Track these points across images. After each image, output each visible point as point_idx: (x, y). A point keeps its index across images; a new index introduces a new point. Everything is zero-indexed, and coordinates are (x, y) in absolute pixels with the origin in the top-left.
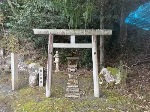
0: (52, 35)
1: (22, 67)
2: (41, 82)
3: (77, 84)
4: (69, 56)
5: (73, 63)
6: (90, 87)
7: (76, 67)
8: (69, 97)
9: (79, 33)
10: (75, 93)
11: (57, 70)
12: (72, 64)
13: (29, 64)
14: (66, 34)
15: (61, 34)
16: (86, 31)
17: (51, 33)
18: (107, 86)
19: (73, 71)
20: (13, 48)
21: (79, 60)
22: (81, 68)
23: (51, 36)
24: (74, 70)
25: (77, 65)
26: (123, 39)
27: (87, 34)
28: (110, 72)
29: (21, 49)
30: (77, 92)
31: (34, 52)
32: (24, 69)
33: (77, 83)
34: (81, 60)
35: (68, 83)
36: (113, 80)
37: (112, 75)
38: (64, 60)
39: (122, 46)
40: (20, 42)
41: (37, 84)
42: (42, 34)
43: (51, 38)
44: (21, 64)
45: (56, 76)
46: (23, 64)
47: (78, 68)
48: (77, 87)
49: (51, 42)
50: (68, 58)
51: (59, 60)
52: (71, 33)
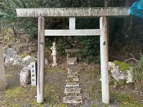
0: (43, 18)
1: (16, 61)
2: (33, 80)
3: (77, 82)
4: (68, 48)
5: (72, 55)
6: (94, 87)
7: (76, 60)
8: (68, 102)
9: (82, 13)
10: (75, 96)
11: (54, 64)
12: (71, 57)
13: (24, 57)
14: (62, 15)
15: (55, 16)
16: (92, 11)
17: (40, 14)
18: (115, 85)
19: (72, 65)
20: (8, 40)
21: (79, 52)
22: (81, 61)
23: (41, 19)
24: (73, 63)
25: (76, 58)
26: (127, 29)
27: (94, 15)
28: (118, 67)
29: (16, 41)
30: (78, 95)
31: (30, 44)
32: (18, 62)
33: (78, 80)
34: (81, 53)
35: (67, 81)
36: (122, 78)
37: (121, 71)
38: (62, 52)
39: (127, 36)
40: (15, 34)
41: (29, 83)
42: (29, 16)
43: (41, 22)
44: (14, 57)
45: (53, 71)
46: (17, 57)
47: (78, 61)
48: (78, 86)
49: (41, 28)
50: (66, 51)
51: (57, 52)
52: (70, 14)
